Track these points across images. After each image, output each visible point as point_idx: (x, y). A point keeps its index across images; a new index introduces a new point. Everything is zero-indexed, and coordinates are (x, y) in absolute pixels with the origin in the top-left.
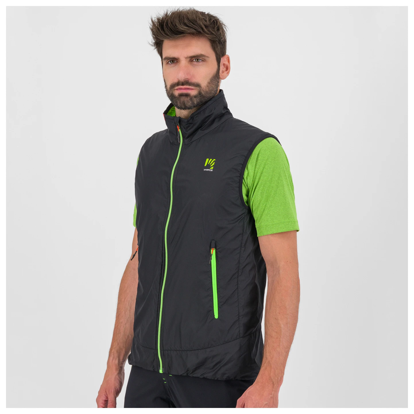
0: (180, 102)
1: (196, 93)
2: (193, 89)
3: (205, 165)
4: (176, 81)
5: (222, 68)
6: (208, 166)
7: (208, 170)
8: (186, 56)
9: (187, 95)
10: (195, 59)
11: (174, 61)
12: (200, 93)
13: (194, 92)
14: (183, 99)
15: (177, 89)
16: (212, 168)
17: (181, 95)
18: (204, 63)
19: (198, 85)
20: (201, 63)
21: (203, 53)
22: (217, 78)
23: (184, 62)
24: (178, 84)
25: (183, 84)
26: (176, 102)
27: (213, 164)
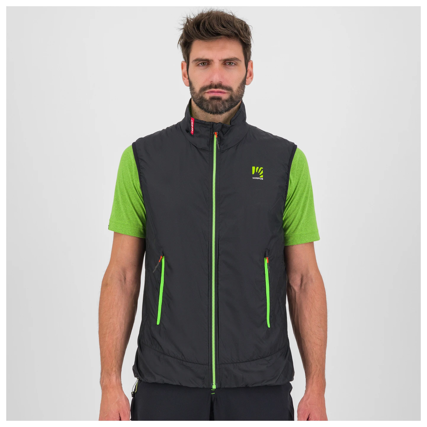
0: (212, 106)
1: (227, 97)
2: (225, 93)
3: (253, 173)
4: (208, 83)
5: (248, 74)
6: (257, 175)
7: (258, 178)
8: (220, 59)
9: (219, 99)
10: (227, 63)
11: (206, 63)
12: (231, 98)
13: (225, 96)
14: (215, 102)
15: (208, 93)
16: (262, 176)
17: (213, 98)
18: (236, 67)
19: (230, 89)
20: (233, 67)
21: (236, 56)
22: (244, 83)
23: (217, 65)
24: (210, 87)
25: (216, 87)
26: (208, 105)
27: (262, 172)
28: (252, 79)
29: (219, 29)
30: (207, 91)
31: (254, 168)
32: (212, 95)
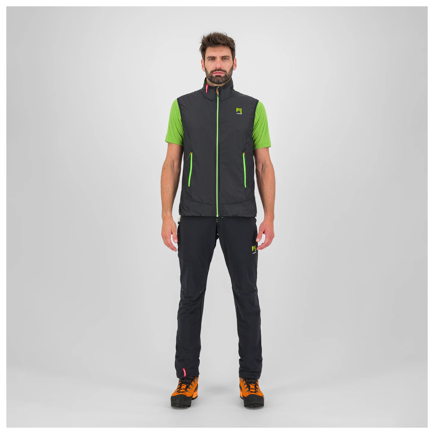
0: (217, 80)
2: (223, 73)
3: (237, 111)
4: (214, 69)
5: (234, 65)
6: (239, 112)
7: (239, 114)
8: (220, 56)
9: (220, 76)
10: (224, 58)
11: (213, 58)
12: (226, 76)
13: (223, 75)
14: (218, 78)
16: (241, 113)
17: (217, 76)
18: (228, 61)
19: (225, 71)
20: (226, 61)
21: (228, 55)
22: (232, 69)
23: (218, 59)
24: (216, 70)
25: (218, 70)
26: (214, 80)
27: (241, 111)
28: (236, 67)
29: (219, 41)
30: (214, 73)
31: (237, 109)
32: (217, 74)
